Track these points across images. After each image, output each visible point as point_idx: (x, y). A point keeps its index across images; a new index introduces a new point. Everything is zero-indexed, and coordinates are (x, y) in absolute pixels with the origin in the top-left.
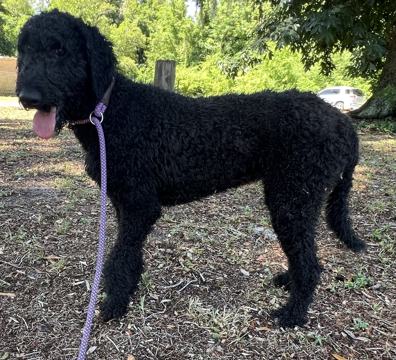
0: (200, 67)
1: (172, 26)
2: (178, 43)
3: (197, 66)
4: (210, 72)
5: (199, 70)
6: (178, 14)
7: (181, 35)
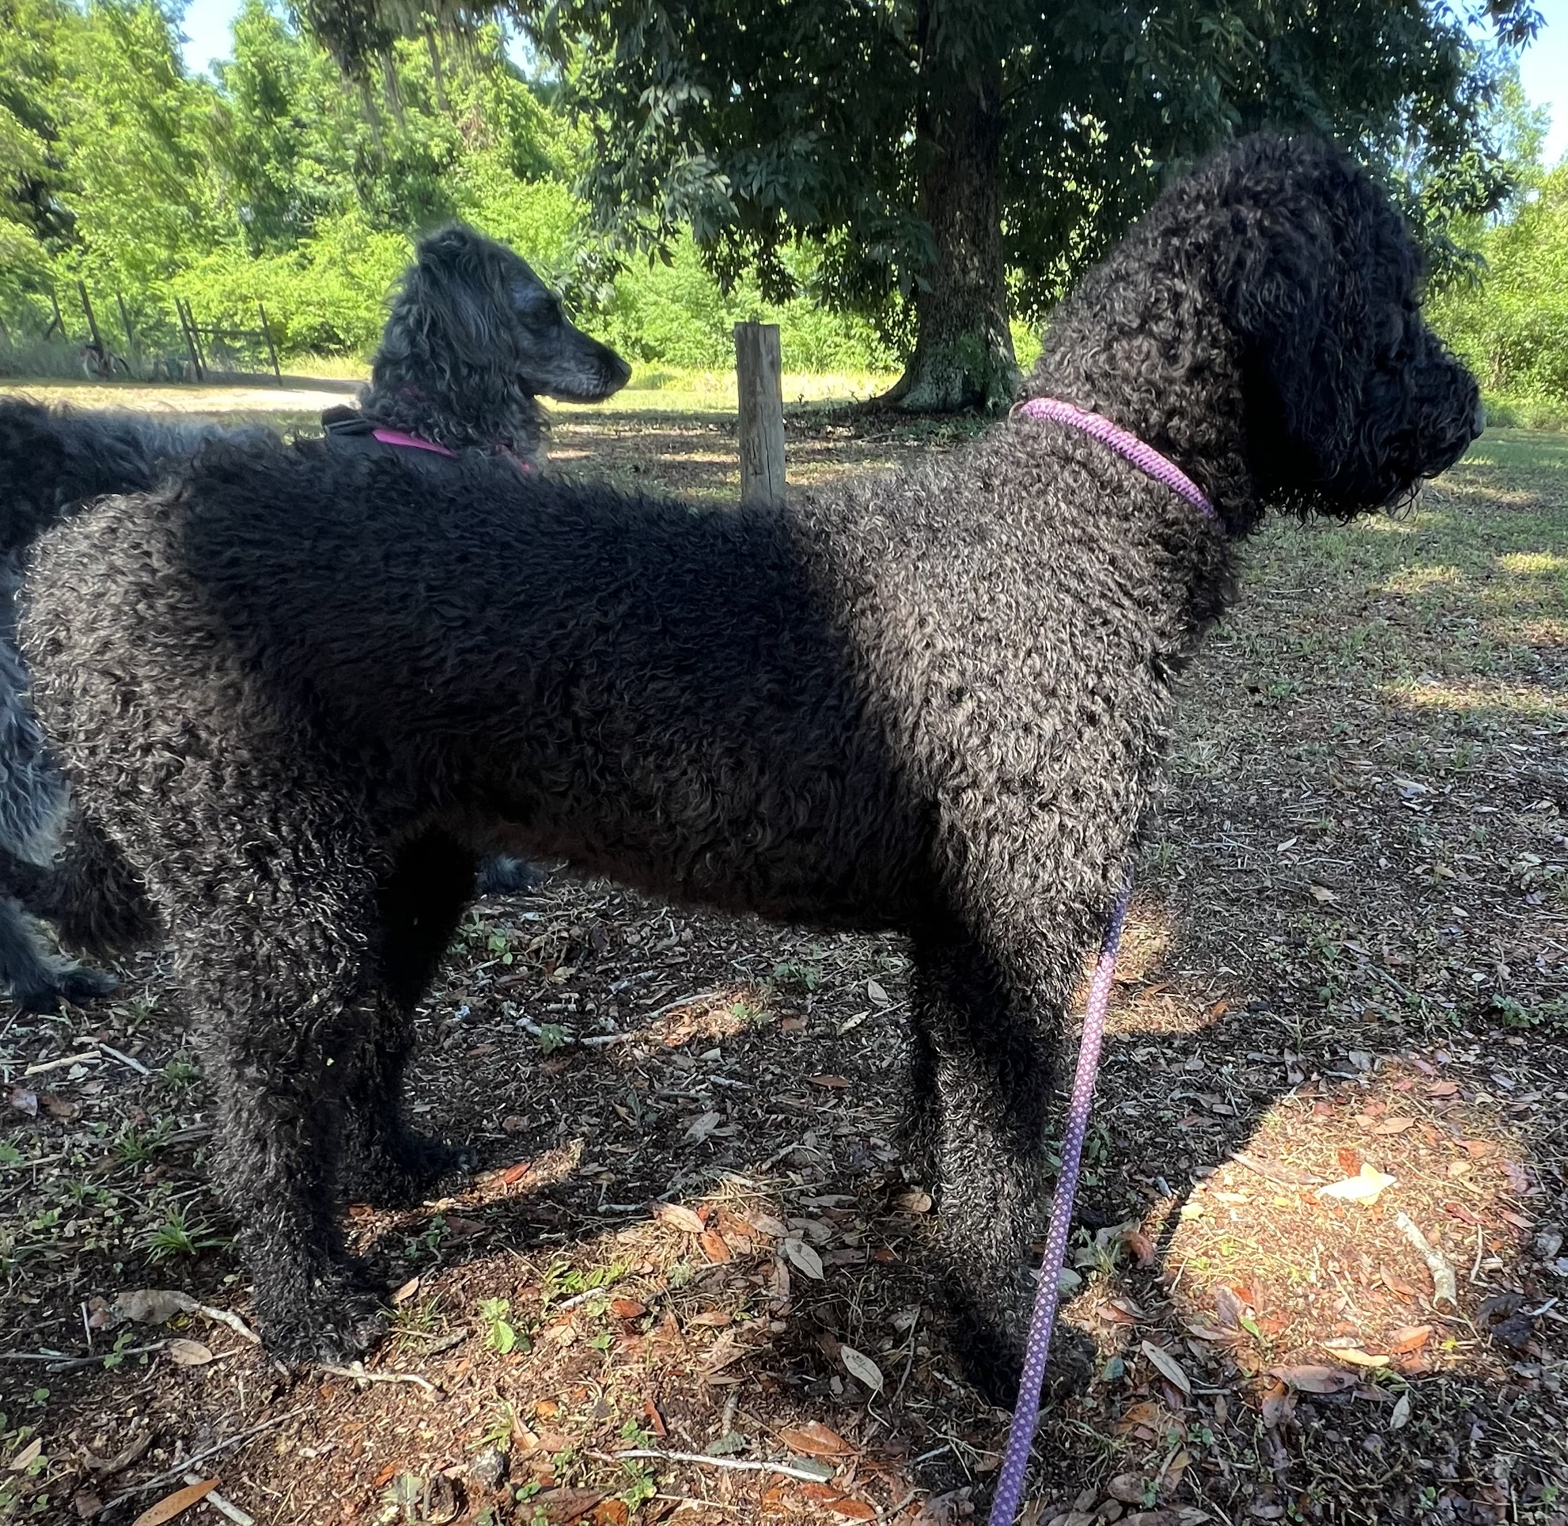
0: (303, 256)
1: (143, 106)
2: (190, 170)
3: (295, 254)
4: (349, 274)
5: (304, 268)
6: (151, 64)
7: (190, 141)
